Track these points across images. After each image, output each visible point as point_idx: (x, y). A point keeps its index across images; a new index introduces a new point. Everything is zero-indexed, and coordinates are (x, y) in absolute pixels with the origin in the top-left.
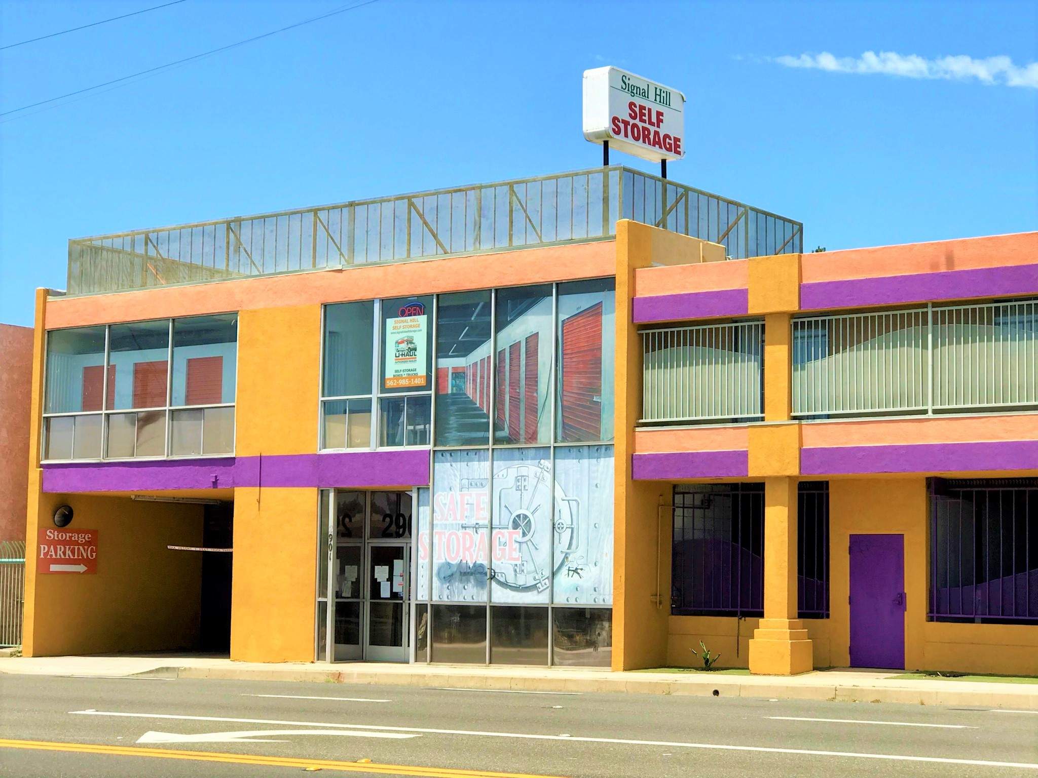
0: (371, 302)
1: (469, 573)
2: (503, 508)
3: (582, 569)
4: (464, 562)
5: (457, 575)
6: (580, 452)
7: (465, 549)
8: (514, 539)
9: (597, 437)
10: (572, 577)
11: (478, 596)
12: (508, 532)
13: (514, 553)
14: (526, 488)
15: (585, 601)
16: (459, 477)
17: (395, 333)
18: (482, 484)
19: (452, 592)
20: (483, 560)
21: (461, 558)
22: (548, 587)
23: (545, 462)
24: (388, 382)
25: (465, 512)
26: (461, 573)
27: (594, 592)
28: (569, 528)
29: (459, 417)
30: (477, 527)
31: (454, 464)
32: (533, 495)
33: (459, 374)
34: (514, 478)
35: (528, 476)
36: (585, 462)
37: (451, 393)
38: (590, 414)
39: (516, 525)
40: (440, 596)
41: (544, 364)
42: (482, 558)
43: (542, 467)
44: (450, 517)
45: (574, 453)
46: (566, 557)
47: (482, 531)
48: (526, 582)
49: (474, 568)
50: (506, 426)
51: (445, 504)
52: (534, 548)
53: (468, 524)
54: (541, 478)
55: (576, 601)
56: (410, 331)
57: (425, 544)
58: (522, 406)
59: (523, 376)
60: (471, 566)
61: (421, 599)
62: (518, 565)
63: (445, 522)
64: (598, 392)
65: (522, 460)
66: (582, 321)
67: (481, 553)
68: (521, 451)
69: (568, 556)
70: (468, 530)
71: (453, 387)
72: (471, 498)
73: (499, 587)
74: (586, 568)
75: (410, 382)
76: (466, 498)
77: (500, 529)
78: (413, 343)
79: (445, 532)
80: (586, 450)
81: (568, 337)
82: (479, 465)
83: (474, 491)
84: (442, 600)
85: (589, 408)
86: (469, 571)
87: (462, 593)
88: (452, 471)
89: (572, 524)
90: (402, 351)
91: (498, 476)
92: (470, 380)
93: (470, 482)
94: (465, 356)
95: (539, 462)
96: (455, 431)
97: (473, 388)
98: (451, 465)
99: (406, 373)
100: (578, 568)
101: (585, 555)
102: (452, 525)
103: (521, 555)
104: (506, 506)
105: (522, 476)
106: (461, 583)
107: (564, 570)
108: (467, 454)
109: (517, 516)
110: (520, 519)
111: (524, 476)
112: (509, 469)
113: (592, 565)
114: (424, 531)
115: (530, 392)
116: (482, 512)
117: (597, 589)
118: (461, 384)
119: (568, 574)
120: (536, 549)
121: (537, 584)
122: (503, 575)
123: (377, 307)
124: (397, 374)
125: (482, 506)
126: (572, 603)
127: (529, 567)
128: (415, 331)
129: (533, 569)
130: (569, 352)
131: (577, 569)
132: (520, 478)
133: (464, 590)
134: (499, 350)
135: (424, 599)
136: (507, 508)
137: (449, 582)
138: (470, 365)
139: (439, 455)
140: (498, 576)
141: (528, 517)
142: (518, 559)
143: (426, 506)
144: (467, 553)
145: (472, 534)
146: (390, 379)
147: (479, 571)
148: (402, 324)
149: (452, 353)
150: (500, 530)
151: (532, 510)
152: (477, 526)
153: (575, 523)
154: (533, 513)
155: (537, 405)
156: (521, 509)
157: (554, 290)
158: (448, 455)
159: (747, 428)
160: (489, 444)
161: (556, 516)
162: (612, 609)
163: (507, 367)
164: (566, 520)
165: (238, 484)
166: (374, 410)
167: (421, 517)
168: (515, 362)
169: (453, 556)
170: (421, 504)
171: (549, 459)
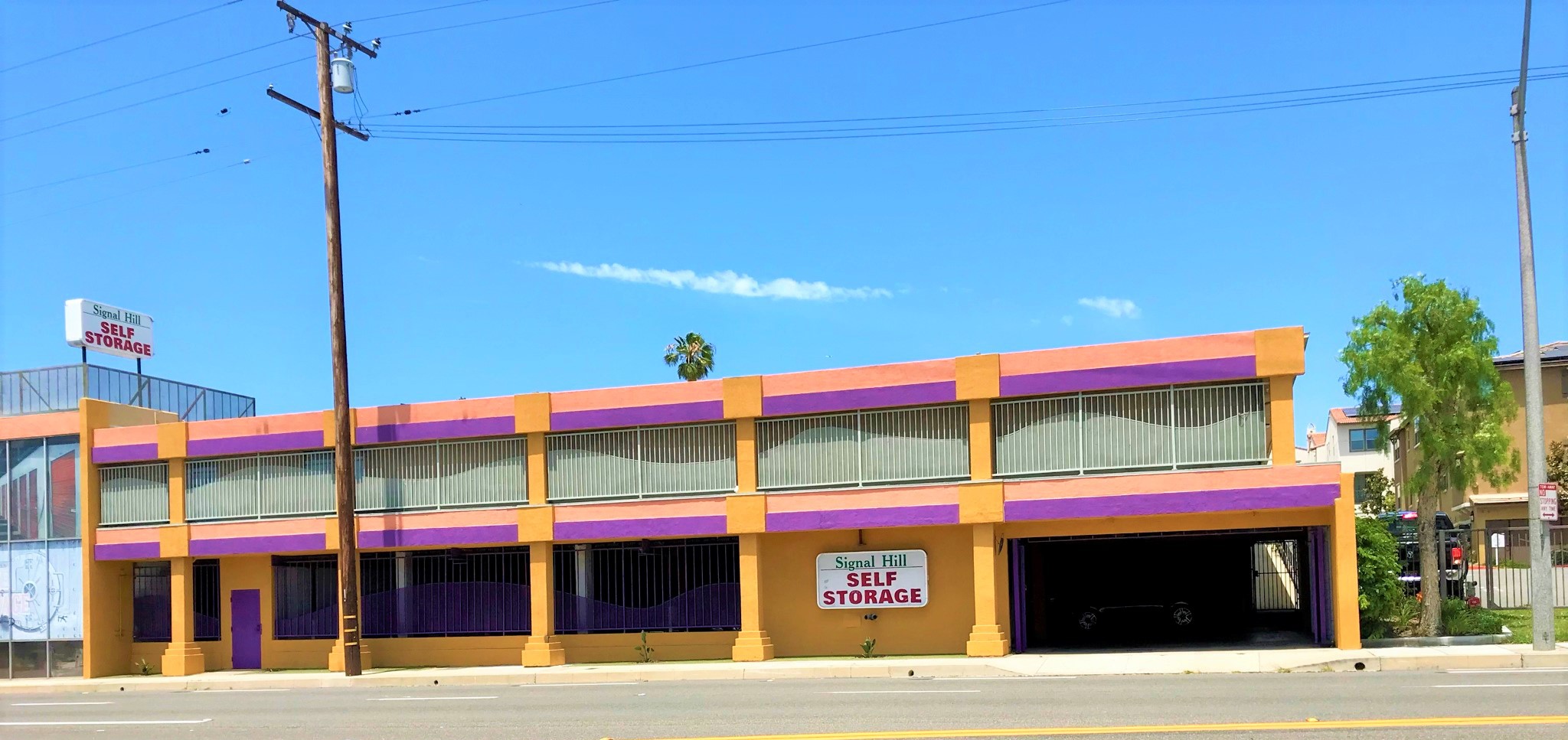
2: (18, 580)
3: (66, 617)
8: (25, 599)
9: (74, 535)
10: (61, 622)
11: (4, 636)
12: (21, 595)
13: (25, 608)
14: (32, 567)
15: (68, 637)
20: (6, 614)
22: (46, 629)
23: (42, 551)
28: (58, 592)
32: (36, 572)
34: (24, 561)
35: (32, 560)
36: (67, 550)
38: (70, 520)
39: (26, 591)
41: (41, 489)
42: (6, 612)
43: (41, 554)
45: (60, 545)
46: (57, 610)
48: (33, 626)
50: (19, 528)
52: (37, 605)
54: (40, 561)
55: (63, 637)
58: (29, 514)
59: (28, 496)
62: (28, 616)
64: (74, 506)
66: (63, 461)
73: (17, 629)
74: (69, 616)
77: (16, 593)
80: (67, 543)
81: (54, 473)
85: (70, 517)
91: (14, 560)
95: (39, 551)
100: (64, 617)
101: (68, 608)
105: (29, 561)
107: (56, 618)
109: (27, 585)
110: (28, 587)
112: (20, 556)
113: (72, 615)
115: (33, 507)
116: (5, 583)
119: (58, 620)
121: (40, 627)
125: (5, 579)
126: (61, 639)
127: (35, 617)
129: (37, 618)
130: (56, 481)
134: (13, 479)
140: (16, 623)
142: (28, 612)
151: (36, 580)
153: (61, 589)
155: (37, 515)
156: (29, 580)
157: (45, 442)
159: (160, 529)
160: (8, 540)
161: (50, 584)
162: (83, 641)
163: (19, 491)
164: (56, 586)
168: (23, 487)
171: (44, 548)
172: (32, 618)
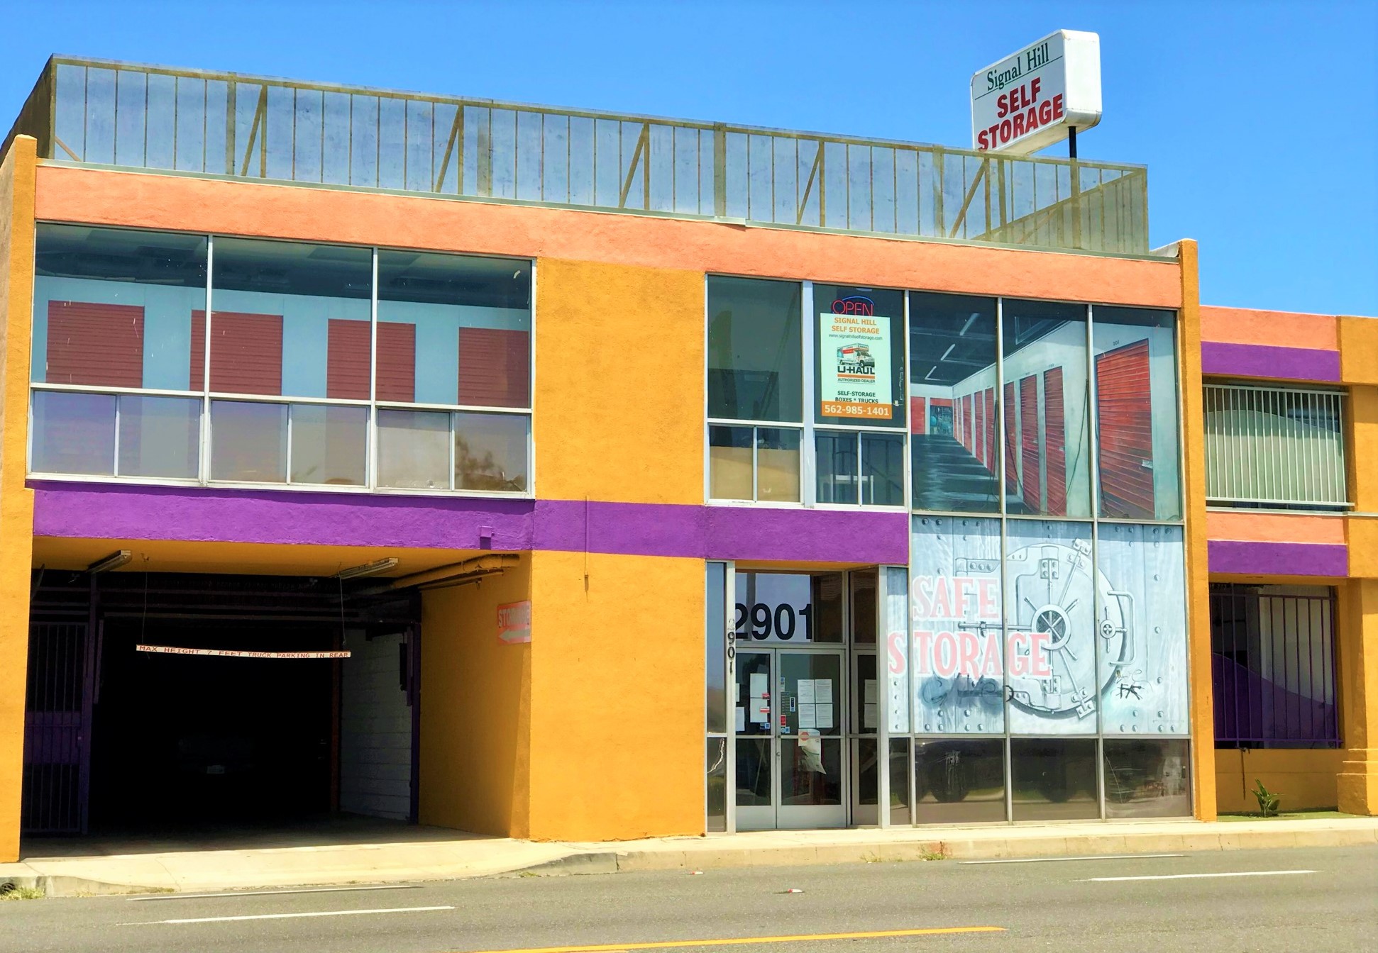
0: (799, 284)
1: (972, 692)
2: (1023, 603)
3: (1140, 688)
4: (964, 676)
5: (954, 697)
6: (1131, 532)
7: (964, 657)
8: (1040, 646)
9: (1151, 515)
10: (1126, 697)
11: (987, 725)
12: (1030, 635)
13: (1041, 664)
14: (1056, 576)
15: (1146, 729)
16: (951, 554)
17: (837, 336)
18: (988, 568)
19: (946, 720)
20: (993, 674)
21: (959, 671)
22: (1093, 712)
23: (1081, 543)
24: (826, 408)
25: (964, 606)
26: (959, 692)
27: (1158, 718)
28: (1120, 632)
29: (943, 469)
30: (982, 628)
31: (942, 537)
32: (1067, 586)
33: (941, 409)
34: (1037, 562)
35: (1057, 560)
36: (1138, 545)
37: (930, 435)
38: (1141, 484)
39: (1042, 626)
40: (926, 726)
41: (1072, 410)
42: (993, 671)
43: (1078, 548)
44: (939, 612)
45: (1123, 533)
46: (1117, 671)
47: (992, 633)
48: (1060, 705)
49: (981, 686)
50: (1019, 488)
51: (929, 593)
52: (1070, 658)
53: (969, 623)
54: (1077, 564)
55: (1134, 730)
56: (862, 337)
57: (900, 651)
58: (1043, 463)
59: (1042, 422)
60: (975, 682)
61: (895, 730)
62: (1048, 682)
63: (931, 619)
64: (1148, 455)
65: (1049, 537)
66: (1121, 360)
67: (991, 664)
68: (1046, 525)
69: (1119, 669)
70: (968, 631)
71: (932, 426)
72: (972, 586)
73: (1019, 712)
74: (1146, 686)
75: (865, 411)
76: (964, 585)
77: (1018, 630)
78: (868, 356)
79: (931, 633)
80: (1139, 531)
81: (1106, 378)
82: (983, 540)
83: (976, 577)
84: (930, 731)
85: (1138, 475)
86: (972, 689)
87: (962, 721)
88: (941, 548)
89: (1123, 627)
90: (850, 364)
91: (1013, 557)
92: (960, 419)
93: (969, 565)
94: (950, 384)
95: (1074, 542)
96: (941, 489)
97: (964, 432)
98: (939, 538)
99: (857, 397)
100: (1135, 685)
101: (1143, 669)
102: (943, 622)
103: (1051, 668)
104: (1026, 600)
105: (1049, 559)
106: (960, 707)
107: (1115, 688)
108: (964, 524)
109: (1044, 614)
110: (1048, 618)
111: (1051, 559)
112: (1029, 548)
113: (1153, 683)
114: (896, 631)
115: (1055, 446)
116: (989, 606)
117: (1162, 714)
118: (946, 423)
119: (1121, 693)
120: (1074, 659)
121: (1077, 707)
122: (1026, 695)
123: (807, 294)
124: (841, 396)
125: (990, 598)
126: (1128, 732)
127: (1064, 684)
128: (870, 338)
129: (1069, 686)
130: (1105, 398)
131: (1132, 687)
132: (1046, 561)
133: (965, 717)
135: (899, 730)
136: (1029, 602)
137: (940, 705)
138: (959, 399)
139: (919, 522)
140: (1018, 696)
141: (1061, 616)
142: (1046, 673)
143: (897, 594)
144: (968, 664)
145: (976, 637)
146: (831, 404)
147: (989, 690)
148: (849, 325)
149: (930, 377)
150: (1018, 632)
151: (1066, 605)
152: (983, 626)
153: (1127, 625)
154: (1067, 610)
155: (1064, 464)
156: (1049, 603)
157: (1090, 314)
158: (933, 523)
159: (1345, 519)
160: (1000, 512)
161: (1101, 616)
162: (1189, 741)
163: (1018, 408)
164: (1115, 621)
165: (541, 546)
166: (808, 447)
167: (891, 609)
168: (1029, 402)
169: (946, 667)
170: (892, 591)
171: (1088, 538)
172: (1058, 685)
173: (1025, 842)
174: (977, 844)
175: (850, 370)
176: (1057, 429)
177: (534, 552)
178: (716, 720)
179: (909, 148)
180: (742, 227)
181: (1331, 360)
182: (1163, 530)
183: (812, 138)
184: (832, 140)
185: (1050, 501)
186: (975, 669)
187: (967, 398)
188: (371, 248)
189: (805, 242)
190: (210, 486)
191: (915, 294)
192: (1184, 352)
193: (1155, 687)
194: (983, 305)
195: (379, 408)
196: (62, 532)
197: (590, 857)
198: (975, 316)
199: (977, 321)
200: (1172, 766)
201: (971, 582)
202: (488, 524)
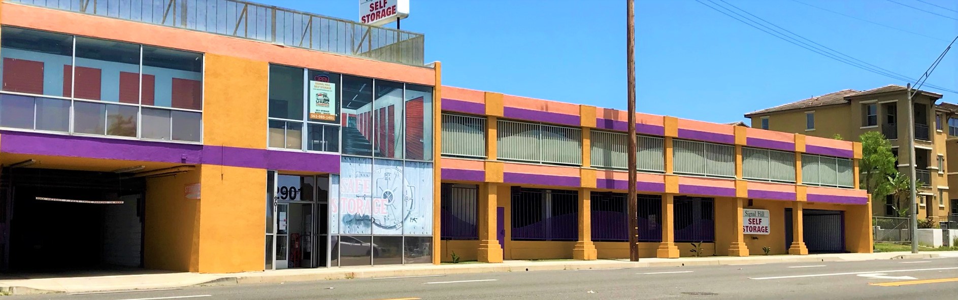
0: (303, 69)
1: (360, 220)
3: (417, 219)
4: (358, 214)
5: (354, 221)
6: (415, 164)
7: (358, 207)
9: (423, 159)
11: (365, 231)
14: (390, 179)
15: (418, 233)
16: (354, 170)
18: (367, 176)
19: (351, 229)
20: (368, 213)
21: (356, 212)
22: (401, 227)
23: (399, 168)
24: (312, 116)
25: (358, 189)
26: (356, 220)
27: (422, 229)
29: (353, 140)
30: (364, 197)
31: (352, 164)
32: (394, 183)
33: (352, 118)
34: (384, 174)
35: (391, 174)
36: (418, 169)
37: (348, 127)
38: (420, 148)
39: (385, 197)
40: (344, 231)
41: (397, 120)
44: (350, 191)
47: (368, 199)
48: (390, 224)
50: (378, 147)
51: (347, 184)
53: (360, 195)
54: (397, 175)
55: (415, 234)
57: (336, 204)
58: (387, 139)
59: (387, 124)
60: (362, 216)
61: (333, 233)
62: (386, 216)
63: (347, 193)
64: (422, 137)
65: (388, 165)
66: (414, 103)
67: (367, 210)
68: (387, 161)
69: (410, 212)
70: (360, 198)
71: (349, 124)
72: (361, 182)
73: (376, 227)
74: (419, 218)
75: (325, 117)
76: (359, 181)
77: (377, 198)
78: (327, 97)
79: (347, 198)
80: (418, 164)
81: (409, 109)
82: (366, 166)
83: (363, 179)
84: (346, 233)
85: (419, 144)
87: (357, 230)
88: (351, 168)
89: (412, 197)
90: (320, 100)
91: (376, 172)
92: (359, 122)
93: (361, 174)
94: (356, 109)
96: (351, 147)
97: (360, 127)
98: (350, 164)
99: (323, 112)
101: (418, 212)
102: (351, 195)
104: (380, 187)
106: (356, 225)
107: (409, 219)
108: (359, 160)
109: (386, 192)
110: (387, 194)
111: (389, 173)
112: (381, 169)
113: (421, 217)
115: (391, 133)
116: (367, 189)
117: (424, 228)
118: (354, 123)
119: (411, 221)
120: (395, 208)
121: (396, 225)
122: (379, 221)
123: (306, 73)
125: (367, 186)
126: (412, 234)
129: (393, 218)
130: (409, 117)
131: (414, 219)
132: (387, 174)
133: (358, 228)
135: (335, 233)
137: (349, 224)
138: (359, 114)
139: (344, 158)
140: (376, 221)
141: (391, 193)
143: (336, 185)
144: (359, 210)
145: (362, 200)
146: (313, 114)
147: (366, 219)
148: (320, 86)
149: (348, 106)
151: (393, 189)
154: (394, 191)
155: (394, 139)
156: (388, 189)
157: (405, 86)
158: (349, 159)
159: (485, 162)
160: (372, 156)
161: (405, 194)
162: (432, 237)
163: (379, 119)
164: (409, 195)
165: (205, 163)
166: (305, 130)
167: (333, 190)
168: (383, 117)
169: (352, 210)
170: (334, 183)
171: (401, 166)
172: (390, 218)
173: (381, 272)
174: (365, 273)
175: (320, 102)
176: (392, 127)
177: (202, 165)
178: (269, 229)
179: (342, 21)
180: (283, 47)
181: (482, 107)
182: (426, 164)
183: (308, 15)
184: (315, 16)
185: (389, 152)
186: (362, 212)
187: (361, 114)
188: (140, 45)
189: (305, 53)
190: (73, 135)
191: (344, 75)
192: (435, 101)
193: (422, 219)
194: (368, 81)
195: (142, 107)
196: (12, 151)
197: (227, 279)
198: (365, 84)
199: (366, 86)
200: (426, 245)
201: (361, 180)
202: (185, 154)
